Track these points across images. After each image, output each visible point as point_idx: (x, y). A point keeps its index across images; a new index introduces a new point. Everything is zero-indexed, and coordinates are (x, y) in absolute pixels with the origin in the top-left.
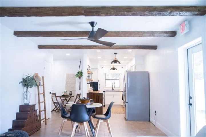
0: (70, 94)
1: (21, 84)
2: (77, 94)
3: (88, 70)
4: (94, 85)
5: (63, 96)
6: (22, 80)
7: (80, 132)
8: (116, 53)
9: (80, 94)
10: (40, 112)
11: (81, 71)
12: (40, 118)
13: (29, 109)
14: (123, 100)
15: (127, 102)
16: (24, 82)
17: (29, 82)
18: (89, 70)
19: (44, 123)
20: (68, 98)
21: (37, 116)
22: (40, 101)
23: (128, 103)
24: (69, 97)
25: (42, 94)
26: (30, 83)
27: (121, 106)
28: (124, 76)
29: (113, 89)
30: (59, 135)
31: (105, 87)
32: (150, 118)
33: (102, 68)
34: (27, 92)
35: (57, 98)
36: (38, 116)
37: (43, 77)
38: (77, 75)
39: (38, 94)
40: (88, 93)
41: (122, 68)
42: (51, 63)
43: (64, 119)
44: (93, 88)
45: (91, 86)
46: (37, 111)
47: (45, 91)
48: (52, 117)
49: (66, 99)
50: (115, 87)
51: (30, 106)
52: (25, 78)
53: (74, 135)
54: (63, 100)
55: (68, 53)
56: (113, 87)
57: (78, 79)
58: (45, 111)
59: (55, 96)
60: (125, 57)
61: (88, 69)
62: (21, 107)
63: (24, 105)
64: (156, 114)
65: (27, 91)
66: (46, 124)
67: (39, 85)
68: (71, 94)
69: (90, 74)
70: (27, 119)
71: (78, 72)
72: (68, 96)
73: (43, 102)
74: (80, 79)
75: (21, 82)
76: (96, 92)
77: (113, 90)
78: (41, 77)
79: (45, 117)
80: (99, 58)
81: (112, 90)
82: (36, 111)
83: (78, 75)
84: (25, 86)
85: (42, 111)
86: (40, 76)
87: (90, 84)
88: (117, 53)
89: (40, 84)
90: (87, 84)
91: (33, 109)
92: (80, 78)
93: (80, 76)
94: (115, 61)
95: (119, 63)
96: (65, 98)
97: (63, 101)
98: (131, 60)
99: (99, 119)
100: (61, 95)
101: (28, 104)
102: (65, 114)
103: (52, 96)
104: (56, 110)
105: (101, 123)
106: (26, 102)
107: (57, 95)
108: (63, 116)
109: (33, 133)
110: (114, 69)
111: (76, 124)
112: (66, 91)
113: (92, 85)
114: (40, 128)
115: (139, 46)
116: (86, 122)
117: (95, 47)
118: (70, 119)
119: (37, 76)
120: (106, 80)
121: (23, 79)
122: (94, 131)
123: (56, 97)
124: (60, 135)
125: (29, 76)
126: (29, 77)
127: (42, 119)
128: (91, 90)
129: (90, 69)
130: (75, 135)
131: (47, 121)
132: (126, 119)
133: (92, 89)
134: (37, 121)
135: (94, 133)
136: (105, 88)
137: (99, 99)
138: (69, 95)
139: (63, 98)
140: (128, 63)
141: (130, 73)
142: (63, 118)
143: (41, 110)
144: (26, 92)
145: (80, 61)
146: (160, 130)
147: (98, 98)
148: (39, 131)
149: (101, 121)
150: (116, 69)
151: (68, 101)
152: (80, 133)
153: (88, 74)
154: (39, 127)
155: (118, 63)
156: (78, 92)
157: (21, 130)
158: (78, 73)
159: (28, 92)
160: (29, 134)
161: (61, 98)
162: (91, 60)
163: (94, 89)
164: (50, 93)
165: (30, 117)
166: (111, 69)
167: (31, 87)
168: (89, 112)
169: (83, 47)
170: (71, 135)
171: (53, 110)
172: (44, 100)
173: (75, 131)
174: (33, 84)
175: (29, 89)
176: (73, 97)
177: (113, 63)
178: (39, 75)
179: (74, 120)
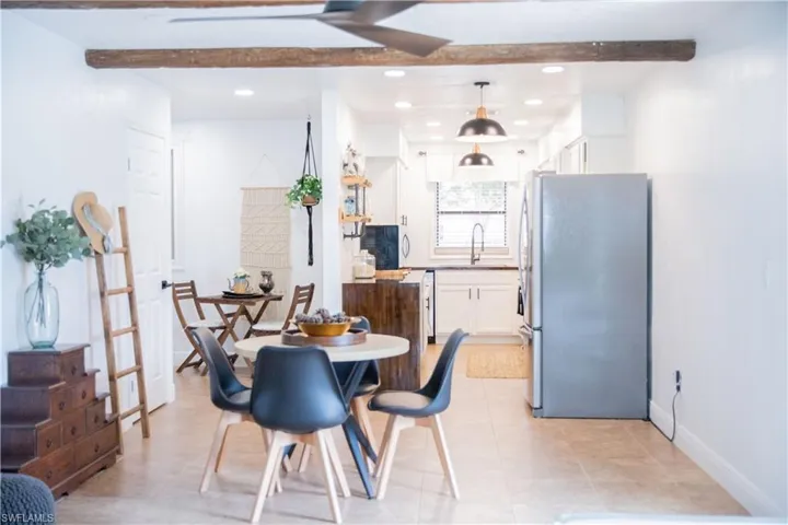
0: (262, 287)
1: (9, 249)
2: (298, 288)
3: (348, 168)
4: (382, 242)
5: (229, 297)
6: (12, 230)
7: (305, 473)
8: (482, 84)
9: (312, 286)
10: (112, 379)
11: (313, 174)
12: (115, 407)
13: (53, 370)
14: (522, 314)
15: (537, 324)
16: (23, 240)
17: (50, 240)
18: (351, 167)
19: (139, 427)
20: (253, 304)
21: (99, 402)
22: (114, 328)
23: (540, 329)
24: (260, 303)
25: (121, 291)
26: (51, 245)
27: (514, 341)
28: (525, 200)
29: (473, 261)
30: (204, 489)
31: (438, 250)
32: (648, 403)
33: (421, 154)
34: (40, 286)
35: (203, 306)
36: (103, 400)
37: (122, 210)
38: (294, 195)
39: (102, 295)
40: (349, 280)
41: (522, 152)
42: (162, 138)
43: (227, 412)
44: (372, 258)
45: (363, 246)
46: (97, 375)
47: (136, 277)
48: (177, 398)
49: (245, 312)
50: (483, 249)
51: (58, 354)
52: (27, 216)
53: (276, 490)
54: (229, 315)
55: (244, 86)
56: (473, 248)
57: (298, 211)
58: (140, 372)
59: (194, 295)
60: (534, 102)
61: (345, 165)
62: (14, 359)
63: (30, 349)
64: (678, 388)
65: (41, 280)
66: (146, 434)
67: (101, 251)
68: (266, 289)
69: (356, 187)
70: (46, 418)
71: (300, 178)
72: (252, 297)
73: (126, 331)
74: (310, 214)
75: (9, 239)
76: (387, 274)
77: (475, 265)
78: (109, 210)
79: (143, 401)
80: (403, 105)
81: (468, 264)
82: (89, 378)
83: (298, 193)
84: (28, 260)
85: (121, 375)
86: (107, 203)
87: (357, 240)
88: (487, 83)
89: (106, 242)
90: (345, 236)
91: (74, 370)
92: (308, 207)
93: (310, 198)
94: (480, 126)
95: (501, 132)
96: (238, 306)
97: (230, 319)
98: (562, 113)
99: (394, 411)
100: (219, 293)
101: (51, 346)
102: (233, 388)
103: (175, 300)
104: (197, 365)
105: (401, 432)
106: (41, 334)
107: (200, 295)
108: (222, 401)
109: (79, 483)
110: (476, 159)
111: (281, 440)
112: (241, 272)
113: (372, 242)
114: (119, 452)
115: (598, 43)
116: (328, 430)
117: (371, 57)
118: (251, 417)
119: (90, 206)
120: (441, 216)
121: (19, 224)
122: (371, 470)
123: (198, 301)
124: (209, 489)
125: (48, 211)
126: (46, 215)
127: (123, 410)
128: (364, 267)
129: (356, 166)
130: (280, 490)
131: (151, 419)
132: (531, 408)
133: (369, 262)
134: (100, 423)
135: (374, 476)
136: (436, 254)
137: (404, 312)
138: (261, 292)
139: (227, 308)
140: (548, 130)
141: (551, 185)
142: (220, 411)
143: (120, 368)
144: (36, 286)
145: (309, 124)
146: (693, 466)
147: (398, 308)
148: (109, 470)
149: (402, 424)
150: (490, 163)
151: (255, 322)
152: (303, 477)
153: (350, 187)
154: (108, 452)
155: (492, 130)
156: (301, 276)
157: (15, 471)
158: (302, 182)
159: (44, 289)
160: (54, 492)
161: (221, 305)
162: (363, 120)
163: (382, 262)
164: (164, 285)
165: (61, 406)
166: (463, 163)
167: (57, 263)
168: (342, 384)
169: (313, 59)
170: (259, 487)
171: (186, 364)
172: (135, 324)
173: (284, 468)
174: (68, 247)
175: (51, 272)
176: (280, 298)
177: (470, 131)
178: (100, 202)
179: (271, 422)
